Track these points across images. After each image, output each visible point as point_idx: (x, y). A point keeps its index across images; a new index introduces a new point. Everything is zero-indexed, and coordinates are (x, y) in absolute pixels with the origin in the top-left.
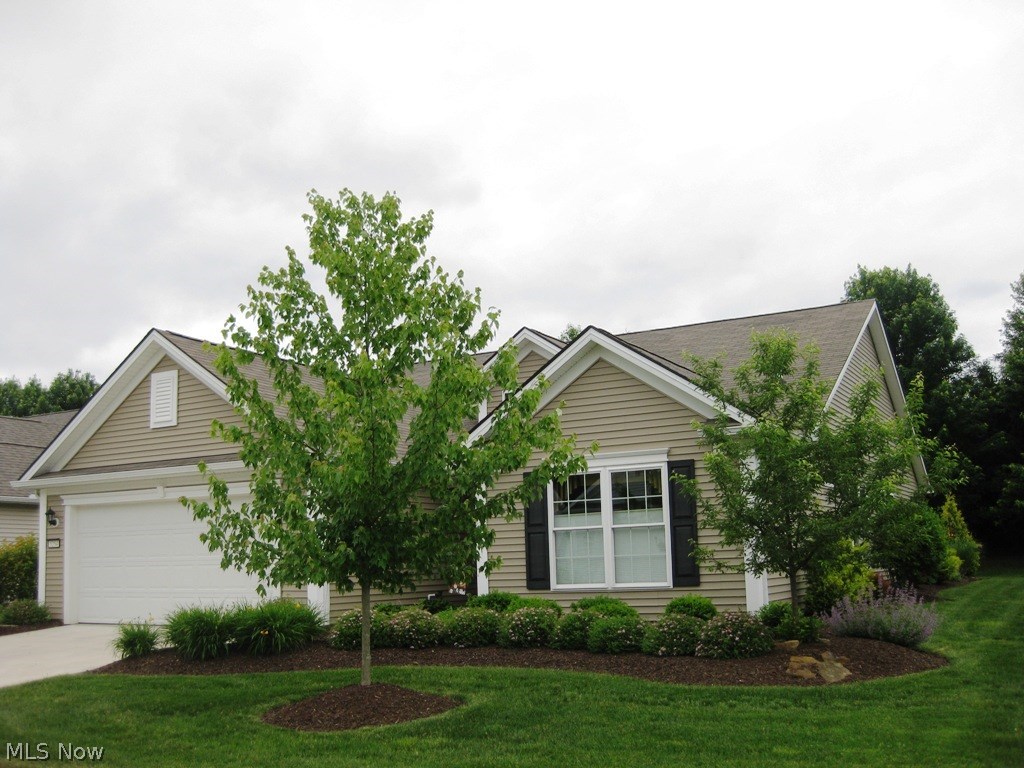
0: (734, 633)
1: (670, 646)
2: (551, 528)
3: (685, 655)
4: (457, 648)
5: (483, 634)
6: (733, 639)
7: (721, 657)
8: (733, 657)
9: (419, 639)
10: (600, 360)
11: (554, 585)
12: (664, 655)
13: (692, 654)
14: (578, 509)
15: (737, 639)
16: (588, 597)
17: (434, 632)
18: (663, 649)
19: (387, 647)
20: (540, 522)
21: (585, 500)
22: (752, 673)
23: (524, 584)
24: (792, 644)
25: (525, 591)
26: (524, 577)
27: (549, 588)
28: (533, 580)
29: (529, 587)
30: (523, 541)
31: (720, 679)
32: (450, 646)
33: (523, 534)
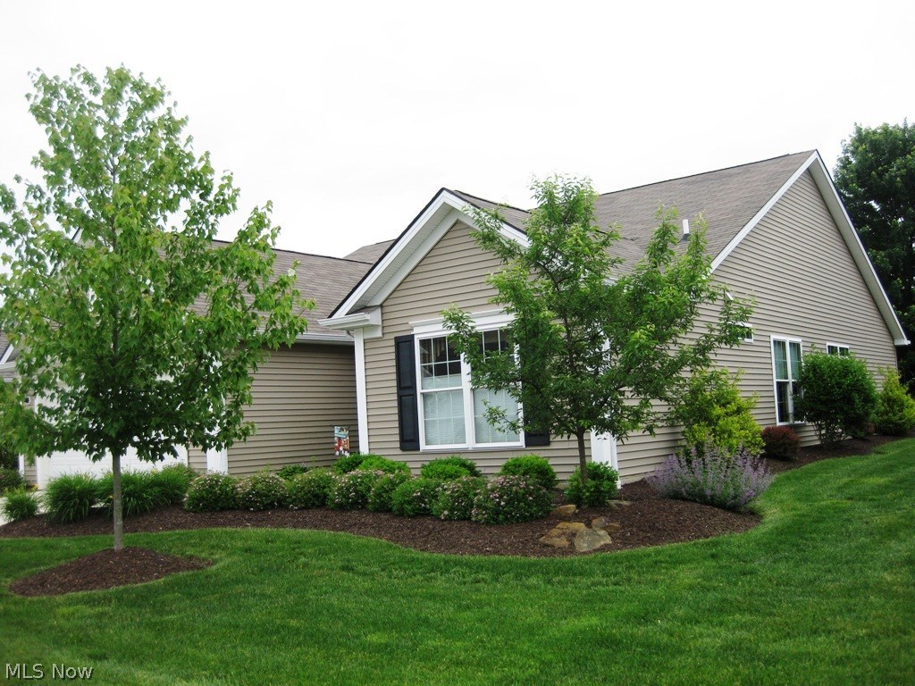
0: (501, 497)
1: (452, 510)
2: (419, 390)
3: (464, 519)
4: (292, 509)
5: (316, 496)
6: (499, 503)
7: (487, 523)
8: (498, 523)
9: (257, 502)
10: (457, 222)
11: (423, 446)
12: (445, 520)
13: (469, 518)
14: (441, 371)
15: (502, 503)
16: (439, 457)
17: (274, 495)
18: (446, 512)
19: (231, 509)
20: (409, 384)
21: (448, 362)
22: (504, 541)
23: (398, 445)
24: (567, 509)
25: (399, 452)
26: (398, 438)
27: (418, 448)
28: (406, 441)
29: (403, 448)
30: (396, 404)
31: (472, 547)
32: (286, 508)
33: (395, 397)
